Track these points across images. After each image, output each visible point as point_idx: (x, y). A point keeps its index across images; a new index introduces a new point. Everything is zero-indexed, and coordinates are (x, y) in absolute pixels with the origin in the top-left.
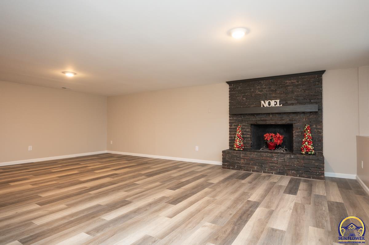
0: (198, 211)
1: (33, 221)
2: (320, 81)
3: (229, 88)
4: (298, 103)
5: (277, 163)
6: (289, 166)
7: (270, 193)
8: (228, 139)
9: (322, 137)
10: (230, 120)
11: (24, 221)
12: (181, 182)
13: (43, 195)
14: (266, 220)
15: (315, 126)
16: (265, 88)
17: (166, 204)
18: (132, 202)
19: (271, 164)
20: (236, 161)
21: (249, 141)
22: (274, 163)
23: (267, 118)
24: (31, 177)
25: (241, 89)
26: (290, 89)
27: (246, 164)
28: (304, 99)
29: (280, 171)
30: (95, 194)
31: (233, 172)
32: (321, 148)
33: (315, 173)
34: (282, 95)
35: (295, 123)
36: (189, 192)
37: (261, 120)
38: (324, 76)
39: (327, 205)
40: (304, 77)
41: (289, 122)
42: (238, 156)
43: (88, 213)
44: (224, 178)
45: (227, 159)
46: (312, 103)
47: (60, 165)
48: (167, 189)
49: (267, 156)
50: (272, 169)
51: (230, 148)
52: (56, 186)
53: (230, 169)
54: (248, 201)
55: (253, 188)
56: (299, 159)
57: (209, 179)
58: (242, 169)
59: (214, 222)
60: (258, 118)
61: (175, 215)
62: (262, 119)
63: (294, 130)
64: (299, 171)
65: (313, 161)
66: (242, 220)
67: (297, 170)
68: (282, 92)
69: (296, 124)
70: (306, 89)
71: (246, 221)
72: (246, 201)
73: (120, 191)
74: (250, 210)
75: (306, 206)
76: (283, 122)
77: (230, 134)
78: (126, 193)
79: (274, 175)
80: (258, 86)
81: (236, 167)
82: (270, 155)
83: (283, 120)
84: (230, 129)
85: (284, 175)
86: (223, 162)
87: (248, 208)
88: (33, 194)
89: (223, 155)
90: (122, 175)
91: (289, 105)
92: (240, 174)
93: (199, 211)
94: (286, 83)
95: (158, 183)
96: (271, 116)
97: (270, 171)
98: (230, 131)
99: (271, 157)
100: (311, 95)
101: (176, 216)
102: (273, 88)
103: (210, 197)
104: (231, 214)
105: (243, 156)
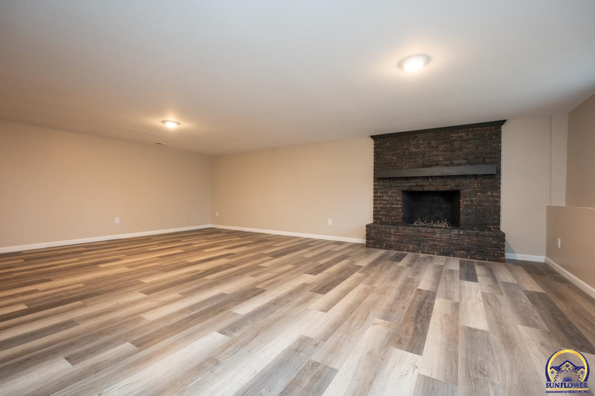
0: (358, 303)
1: (142, 315)
2: (499, 135)
3: (374, 144)
4: (467, 163)
5: (440, 241)
6: (457, 244)
7: (442, 279)
8: (372, 210)
9: (499, 207)
10: (374, 185)
11: (131, 316)
12: (319, 265)
13: (147, 280)
14: (455, 316)
15: (489, 193)
16: (423, 144)
17: (312, 293)
18: (266, 290)
19: (431, 243)
20: (385, 238)
21: (400, 212)
22: (436, 240)
23: (426, 183)
24: (122, 257)
25: (390, 145)
26: (457, 144)
27: (397, 242)
28: (476, 158)
29: (445, 251)
30: (212, 279)
31: (381, 252)
32: (497, 222)
33: (492, 254)
34: (446, 153)
35: (462, 190)
36: (335, 278)
37: (417, 186)
38: (504, 129)
39: (525, 296)
40: (476, 129)
41: (455, 188)
42: (388, 232)
43: (212, 305)
44: (373, 260)
45: (372, 235)
46: (486, 163)
47: (156, 243)
48: (305, 273)
49: (426, 232)
50: (433, 248)
51: (374, 222)
52: (160, 269)
53: (376, 248)
54: (418, 289)
55: (417, 273)
56: (471, 236)
57: (355, 260)
58: (393, 248)
59: (385, 318)
60: (412, 183)
61: (330, 308)
62: (418, 184)
63: (461, 198)
64: (470, 251)
65: (490, 239)
66: (422, 316)
67: (468, 250)
68: (446, 149)
69: (464, 191)
70: (479, 145)
71: (429, 318)
72: (415, 290)
73: (244, 275)
74: (427, 302)
75: (498, 297)
76: (447, 188)
77: (374, 204)
78: (252, 278)
79: (435, 256)
80: (414, 141)
81: (385, 245)
82: (431, 230)
83: (447, 185)
84: (374, 196)
85: (450, 256)
86: (366, 239)
87: (422, 300)
88: (133, 279)
89: (367, 230)
90: (239, 256)
91: (455, 166)
92: (392, 255)
93: (360, 303)
94: (452, 137)
95: (289, 266)
96: (430, 180)
97: (430, 252)
98: (374, 200)
99: (432, 233)
100: (486, 153)
101: (331, 310)
102: (433, 143)
103: (367, 284)
104: (404, 308)
105: (394, 232)
